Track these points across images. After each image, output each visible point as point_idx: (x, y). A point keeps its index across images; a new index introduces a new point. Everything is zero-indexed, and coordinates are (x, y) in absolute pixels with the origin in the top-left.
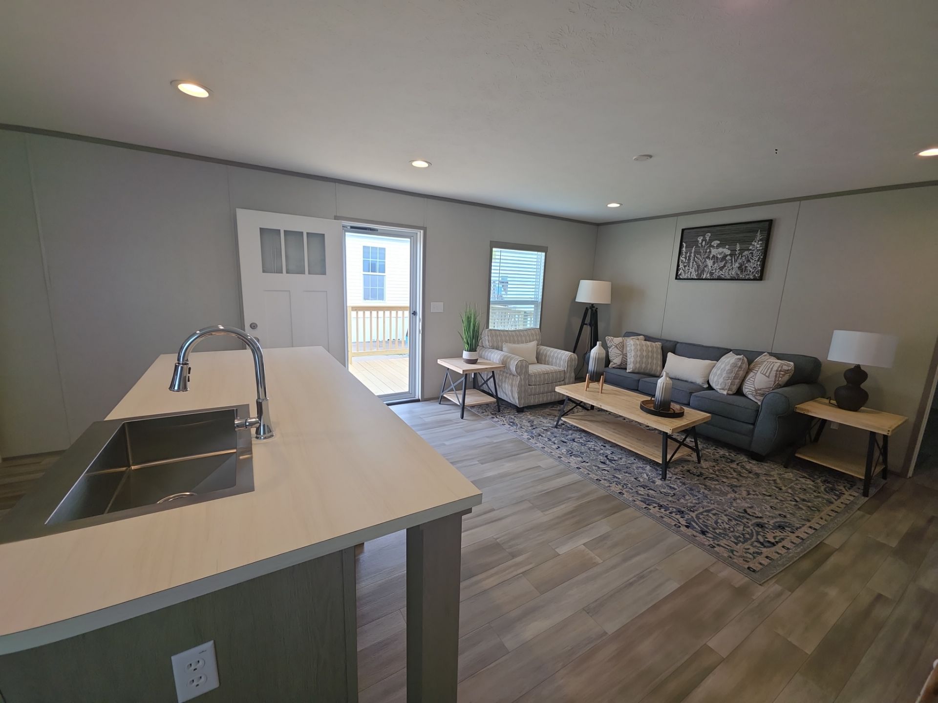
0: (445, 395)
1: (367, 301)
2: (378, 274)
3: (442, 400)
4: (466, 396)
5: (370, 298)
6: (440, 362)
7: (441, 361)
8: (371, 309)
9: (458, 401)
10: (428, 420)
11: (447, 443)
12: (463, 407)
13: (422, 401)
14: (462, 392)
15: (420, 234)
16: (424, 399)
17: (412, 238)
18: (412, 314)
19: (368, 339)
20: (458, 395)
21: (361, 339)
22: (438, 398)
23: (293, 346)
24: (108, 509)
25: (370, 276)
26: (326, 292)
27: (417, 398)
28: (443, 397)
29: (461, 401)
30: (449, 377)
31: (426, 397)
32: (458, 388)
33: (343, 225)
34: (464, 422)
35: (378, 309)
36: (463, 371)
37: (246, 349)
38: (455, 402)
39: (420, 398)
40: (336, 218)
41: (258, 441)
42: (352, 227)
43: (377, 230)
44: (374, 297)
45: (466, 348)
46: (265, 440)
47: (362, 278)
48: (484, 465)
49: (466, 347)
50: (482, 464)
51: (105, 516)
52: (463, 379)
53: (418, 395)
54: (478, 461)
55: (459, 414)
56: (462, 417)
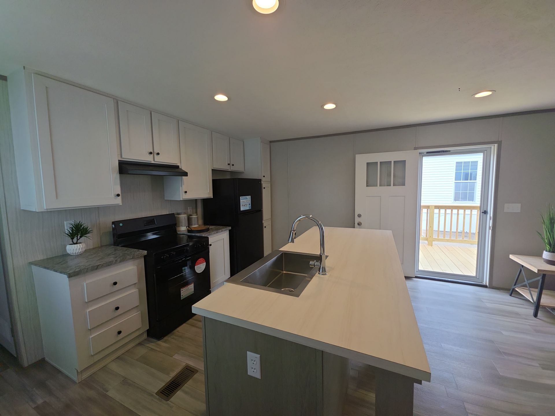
0: (516, 289)
1: (457, 202)
2: (469, 181)
3: (513, 293)
4: (543, 296)
5: (460, 200)
6: (511, 257)
7: (513, 257)
8: (458, 208)
9: (531, 298)
10: (489, 305)
11: (504, 333)
12: (538, 306)
13: (489, 288)
14: (537, 290)
15: (494, 148)
16: (491, 287)
17: (485, 151)
18: (482, 213)
19: (454, 229)
20: (532, 292)
21: (448, 229)
22: (509, 290)
23: (380, 229)
24: (268, 285)
25: (461, 183)
26: (404, 196)
27: (484, 284)
28: (514, 290)
29: (535, 299)
30: (523, 273)
31: (494, 284)
32: (532, 286)
33: (419, 152)
34: (535, 321)
35: (464, 208)
36: (538, 270)
37: (354, 227)
38: (528, 298)
39: (487, 284)
40: (415, 149)
41: (319, 275)
42: (427, 153)
43: (450, 151)
44: (464, 199)
45: (548, 249)
46: (322, 276)
47: (453, 185)
48: (544, 371)
49: (548, 247)
50: (543, 368)
51: (266, 287)
52: (540, 278)
53: (486, 281)
54: (539, 364)
55: (532, 311)
56: (536, 315)
